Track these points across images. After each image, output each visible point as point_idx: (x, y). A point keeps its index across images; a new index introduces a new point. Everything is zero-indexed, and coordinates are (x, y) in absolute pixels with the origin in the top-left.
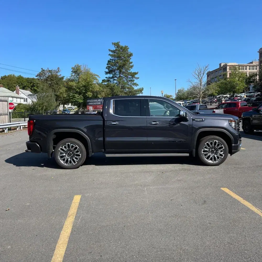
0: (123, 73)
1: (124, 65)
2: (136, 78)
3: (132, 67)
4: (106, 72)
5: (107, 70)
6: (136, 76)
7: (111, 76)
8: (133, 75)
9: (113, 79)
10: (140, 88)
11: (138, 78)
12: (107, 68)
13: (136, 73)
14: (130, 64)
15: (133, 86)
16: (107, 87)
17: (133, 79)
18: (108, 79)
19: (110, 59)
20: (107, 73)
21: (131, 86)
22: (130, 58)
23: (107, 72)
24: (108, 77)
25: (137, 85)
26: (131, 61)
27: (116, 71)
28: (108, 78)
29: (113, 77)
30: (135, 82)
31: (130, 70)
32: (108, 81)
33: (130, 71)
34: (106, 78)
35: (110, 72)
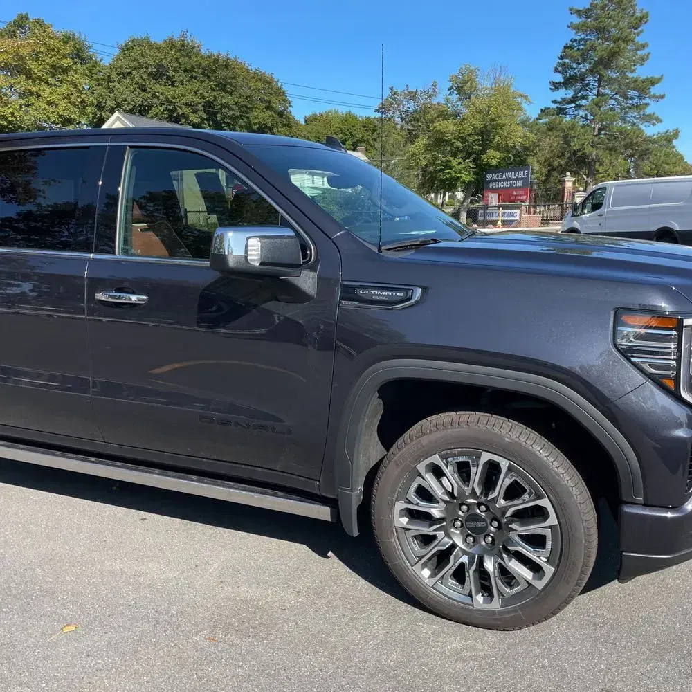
0: (611, 81)
1: (613, 55)
2: (655, 96)
3: (643, 59)
4: (553, 83)
5: (559, 78)
6: (654, 90)
7: (570, 93)
8: (643, 87)
9: (573, 105)
10: (667, 132)
11: (662, 97)
12: (556, 70)
13: (653, 82)
14: (637, 49)
15: (642, 127)
16: (551, 130)
17: (644, 101)
18: (558, 105)
19: (573, 40)
20: (556, 86)
21: (634, 124)
22: (640, 29)
23: (560, 83)
24: (560, 100)
25: (659, 120)
26: (639, 40)
27: (589, 78)
28: (559, 103)
29: (574, 100)
30: (648, 111)
31: (633, 71)
32: (561, 111)
33: (634, 75)
34: (554, 102)
35: (566, 84)
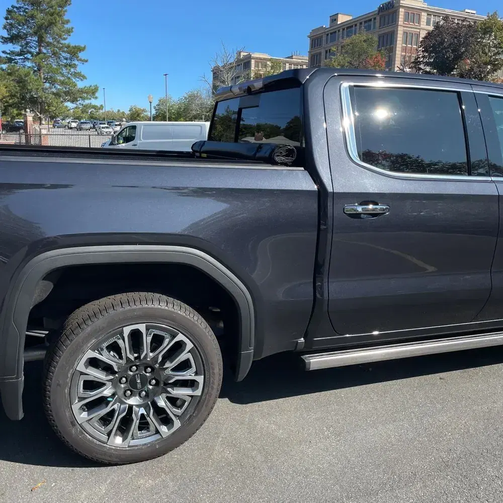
0: (49, 44)
1: (51, 24)
2: (80, 60)
3: (69, 32)
4: (3, 38)
5: (5, 34)
6: (81, 55)
7: (17, 48)
8: (74, 52)
9: (21, 57)
10: (91, 86)
11: (87, 61)
12: (5, 27)
13: (81, 49)
14: (64, 23)
15: (74, 80)
16: (10, 74)
17: (74, 62)
18: (8, 56)
19: (13, 7)
20: (6, 41)
21: (69, 78)
22: (65, 9)
23: (6, 38)
24: (8, 52)
25: (84, 77)
26: (65, 18)
27: (30, 38)
28: (9, 54)
29: (21, 54)
30: (78, 70)
31: (65, 39)
32: (10, 60)
33: (66, 42)
34: (3, 52)
35: (13, 39)
